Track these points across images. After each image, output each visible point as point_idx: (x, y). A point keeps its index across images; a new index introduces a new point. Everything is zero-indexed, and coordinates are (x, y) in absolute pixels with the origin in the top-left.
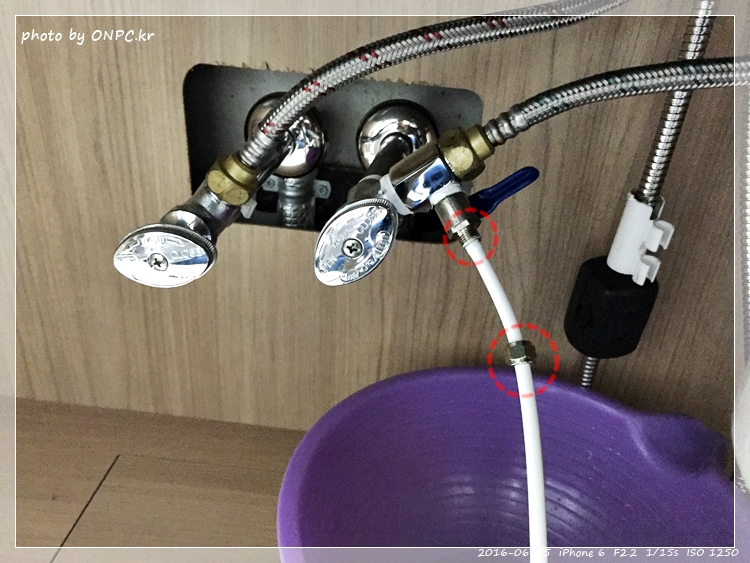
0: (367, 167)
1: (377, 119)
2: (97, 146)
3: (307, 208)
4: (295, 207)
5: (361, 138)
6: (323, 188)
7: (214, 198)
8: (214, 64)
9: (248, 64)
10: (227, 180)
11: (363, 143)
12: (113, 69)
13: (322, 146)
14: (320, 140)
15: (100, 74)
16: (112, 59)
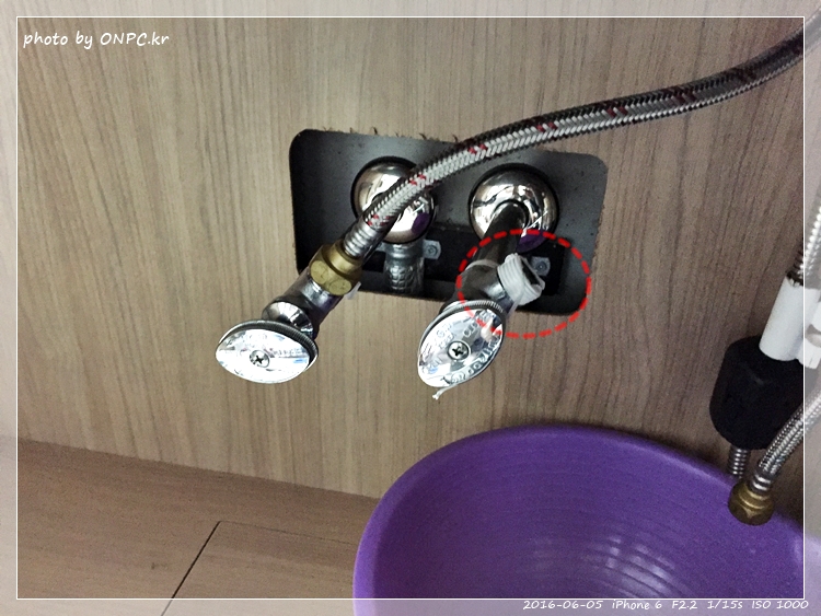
0: (482, 237)
1: (492, 184)
2: (203, 211)
3: (415, 270)
4: (403, 269)
5: (473, 202)
6: (432, 247)
7: (316, 288)
8: (320, 129)
9: (355, 129)
10: (331, 272)
11: (475, 207)
12: (221, 135)
13: (431, 211)
14: (430, 205)
15: (207, 140)
16: (219, 126)
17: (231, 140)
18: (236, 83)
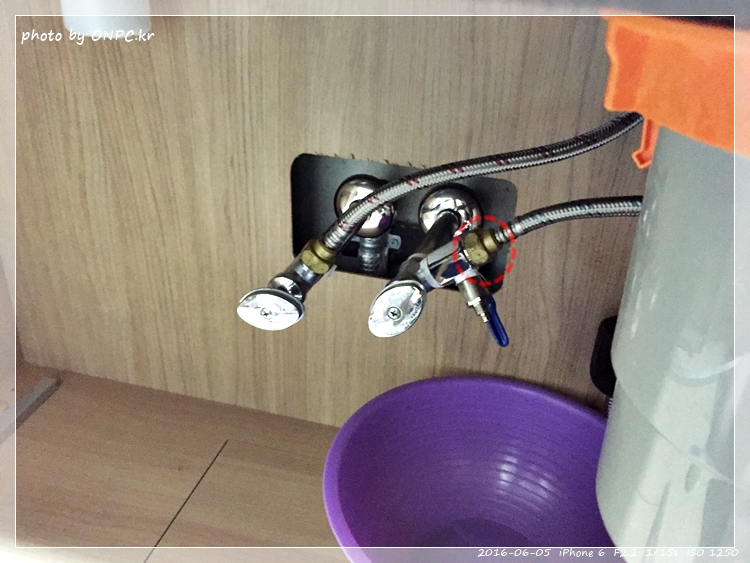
0: (426, 232)
1: (436, 196)
2: (226, 209)
3: (381, 257)
4: (372, 256)
5: (423, 208)
6: (395, 241)
8: (314, 153)
9: (339, 155)
11: (424, 213)
12: (242, 155)
13: (392, 215)
14: (390, 210)
15: (232, 158)
16: (242, 148)
17: (249, 159)
18: (255, 119)
